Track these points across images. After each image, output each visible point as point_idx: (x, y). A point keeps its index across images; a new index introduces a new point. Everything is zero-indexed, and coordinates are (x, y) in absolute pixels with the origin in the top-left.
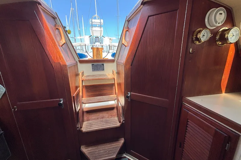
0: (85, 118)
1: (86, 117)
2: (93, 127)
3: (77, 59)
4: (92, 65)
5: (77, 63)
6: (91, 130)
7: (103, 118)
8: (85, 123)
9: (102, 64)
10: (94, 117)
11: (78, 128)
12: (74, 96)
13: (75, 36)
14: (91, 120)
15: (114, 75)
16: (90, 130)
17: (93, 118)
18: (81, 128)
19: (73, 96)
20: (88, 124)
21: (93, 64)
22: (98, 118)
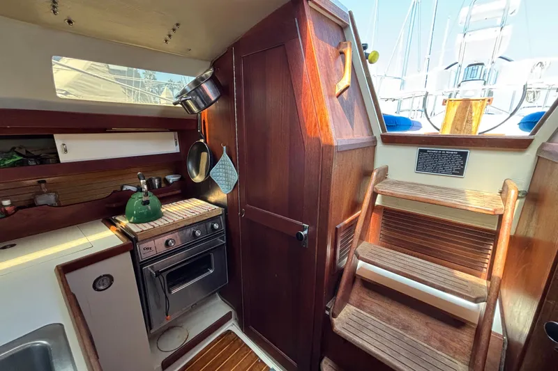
0: (354, 296)
1: (357, 293)
2: (365, 337)
3: (378, 132)
4: (420, 151)
5: (375, 141)
6: (354, 341)
7: (406, 328)
8: (349, 310)
9: (459, 153)
10: (380, 310)
11: (329, 309)
12: (338, 227)
13: (404, 73)
14: (369, 313)
15: (505, 201)
16: (351, 339)
17: (376, 308)
18: (334, 316)
19: (336, 228)
20: (355, 318)
21: (425, 151)
22: (389, 320)
